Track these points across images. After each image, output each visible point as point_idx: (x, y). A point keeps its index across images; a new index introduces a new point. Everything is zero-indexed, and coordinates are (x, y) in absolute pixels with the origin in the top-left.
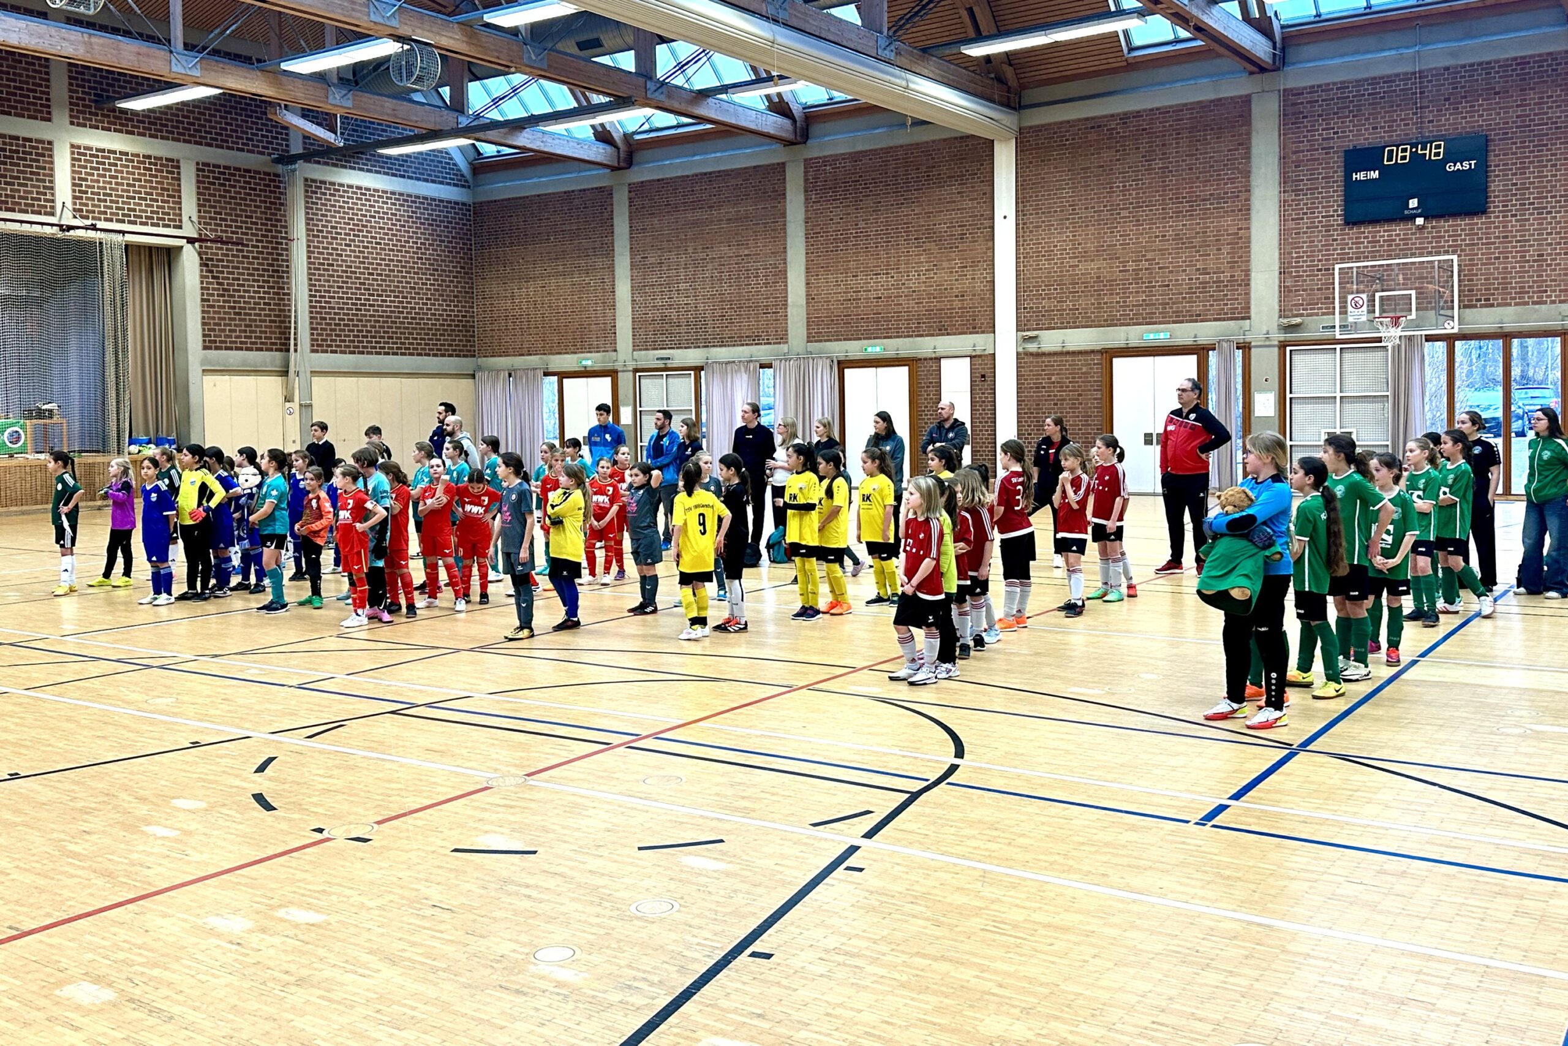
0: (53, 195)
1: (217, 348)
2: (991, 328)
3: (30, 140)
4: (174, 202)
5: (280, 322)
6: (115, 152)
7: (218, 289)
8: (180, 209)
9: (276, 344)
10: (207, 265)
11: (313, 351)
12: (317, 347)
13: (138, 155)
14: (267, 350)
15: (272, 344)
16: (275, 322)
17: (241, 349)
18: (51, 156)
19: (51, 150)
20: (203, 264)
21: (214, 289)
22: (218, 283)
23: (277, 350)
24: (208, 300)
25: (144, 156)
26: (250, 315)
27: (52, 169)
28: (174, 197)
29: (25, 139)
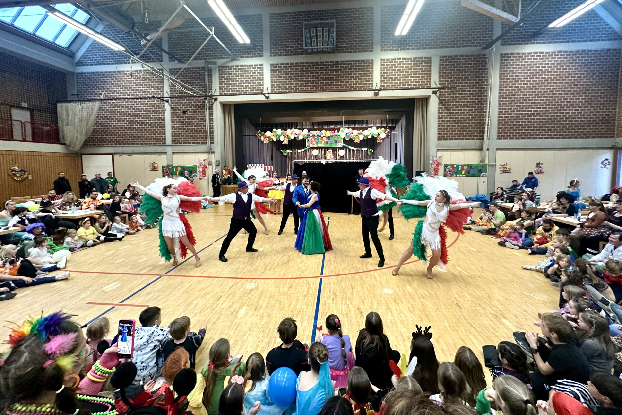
0: (372, 81)
1: (445, 139)
3: (364, 61)
4: (427, 76)
5: (480, 125)
6: (400, 59)
7: (447, 113)
8: (430, 79)
9: (477, 136)
10: (442, 103)
11: (498, 139)
12: (500, 136)
13: (411, 59)
14: (472, 139)
15: (474, 136)
16: (477, 126)
17: (457, 139)
18: (372, 66)
19: (372, 63)
20: (440, 102)
21: (445, 113)
22: (447, 110)
23: (477, 139)
24: (442, 118)
25: (414, 58)
26: (464, 123)
27: (372, 71)
28: (427, 74)
29: (362, 61)
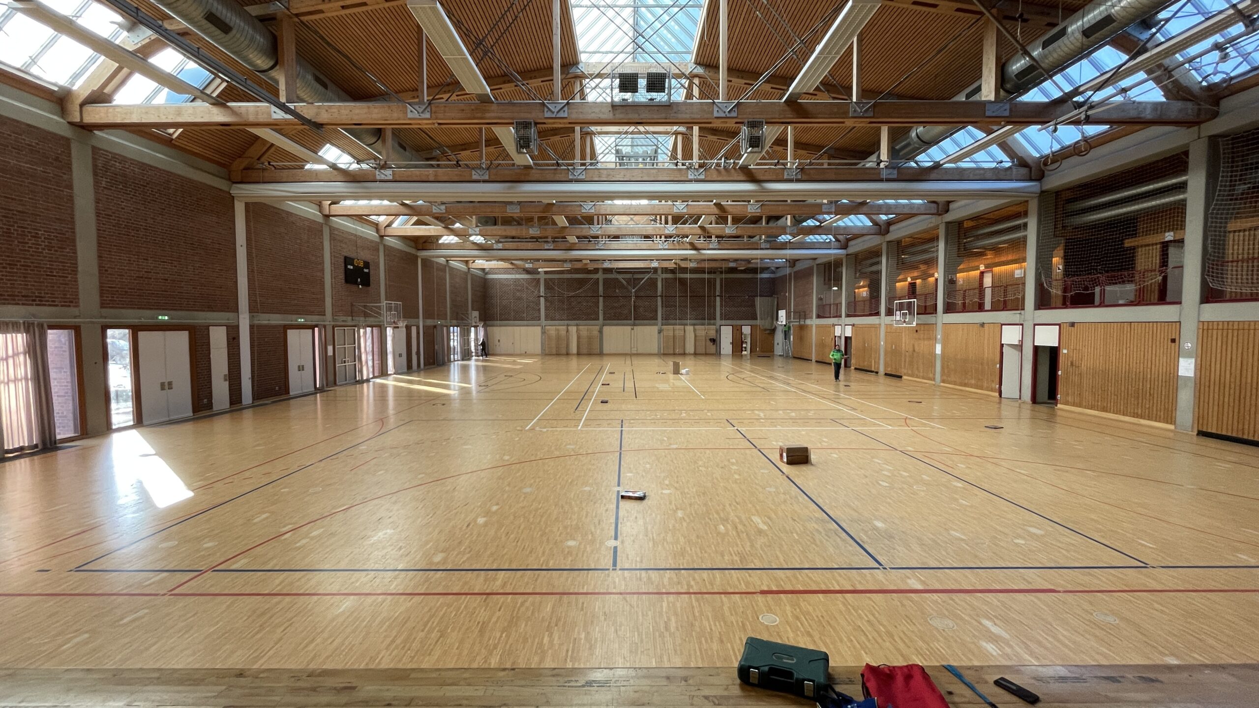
2: (236, 310)
